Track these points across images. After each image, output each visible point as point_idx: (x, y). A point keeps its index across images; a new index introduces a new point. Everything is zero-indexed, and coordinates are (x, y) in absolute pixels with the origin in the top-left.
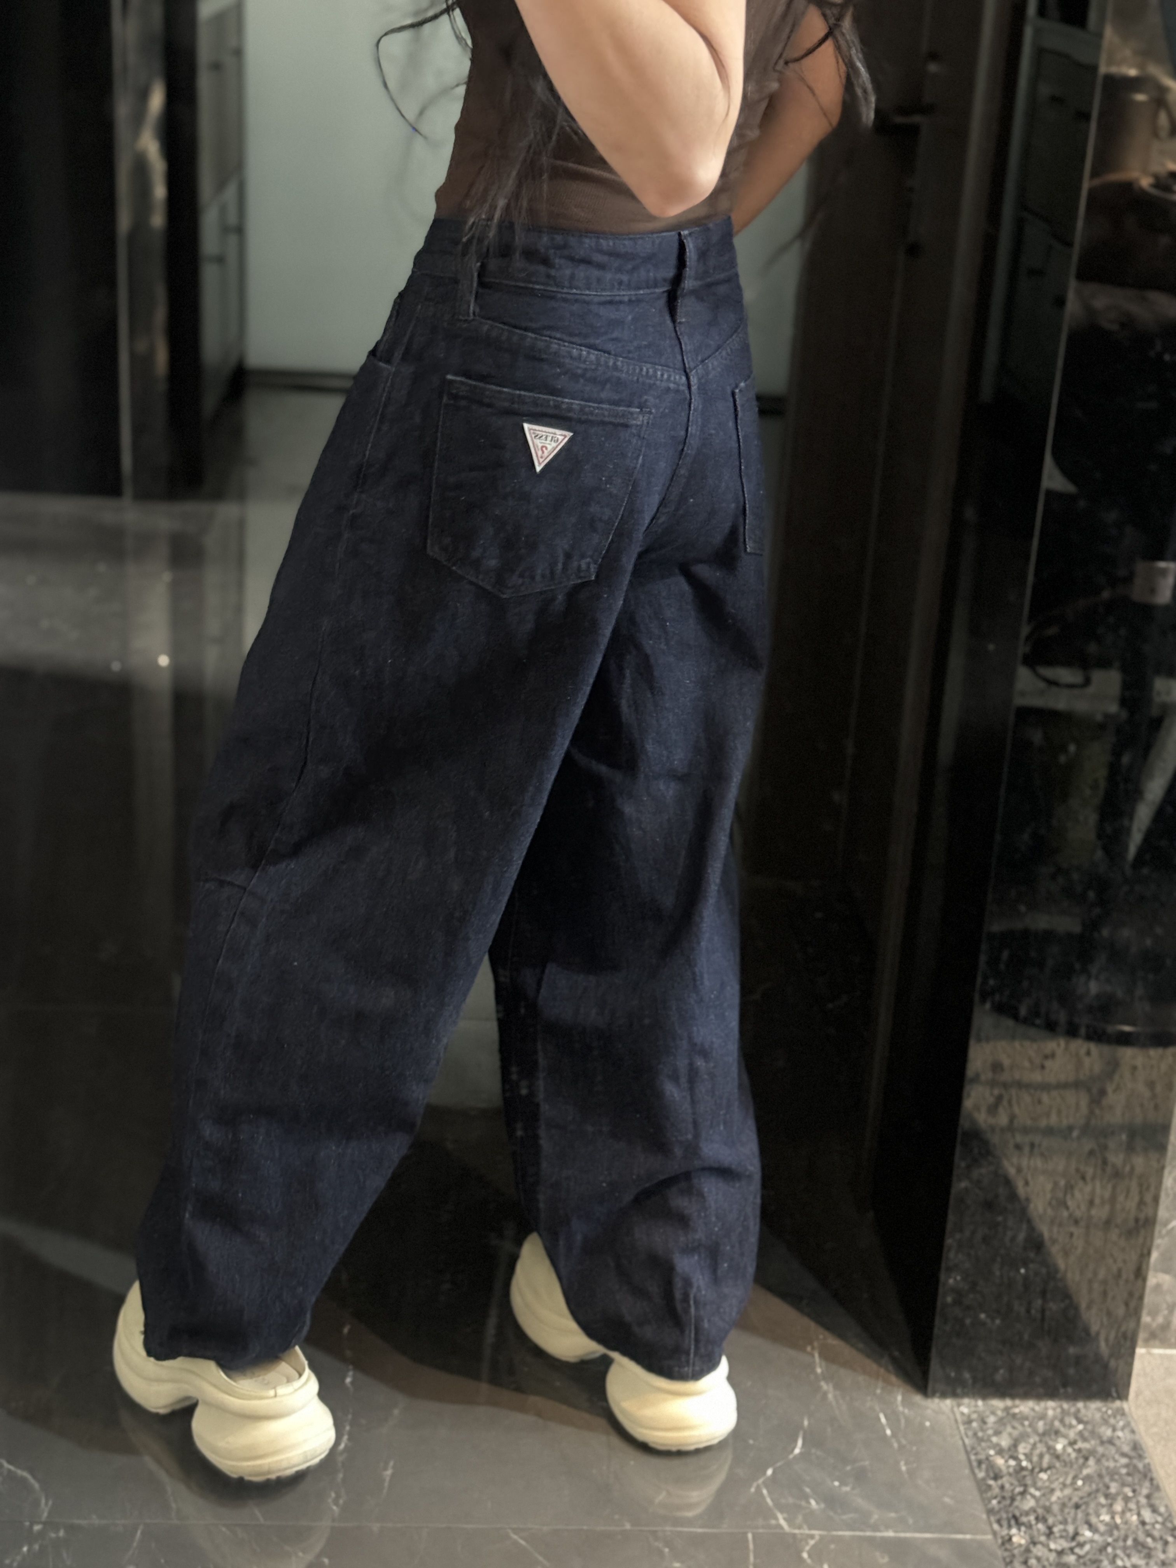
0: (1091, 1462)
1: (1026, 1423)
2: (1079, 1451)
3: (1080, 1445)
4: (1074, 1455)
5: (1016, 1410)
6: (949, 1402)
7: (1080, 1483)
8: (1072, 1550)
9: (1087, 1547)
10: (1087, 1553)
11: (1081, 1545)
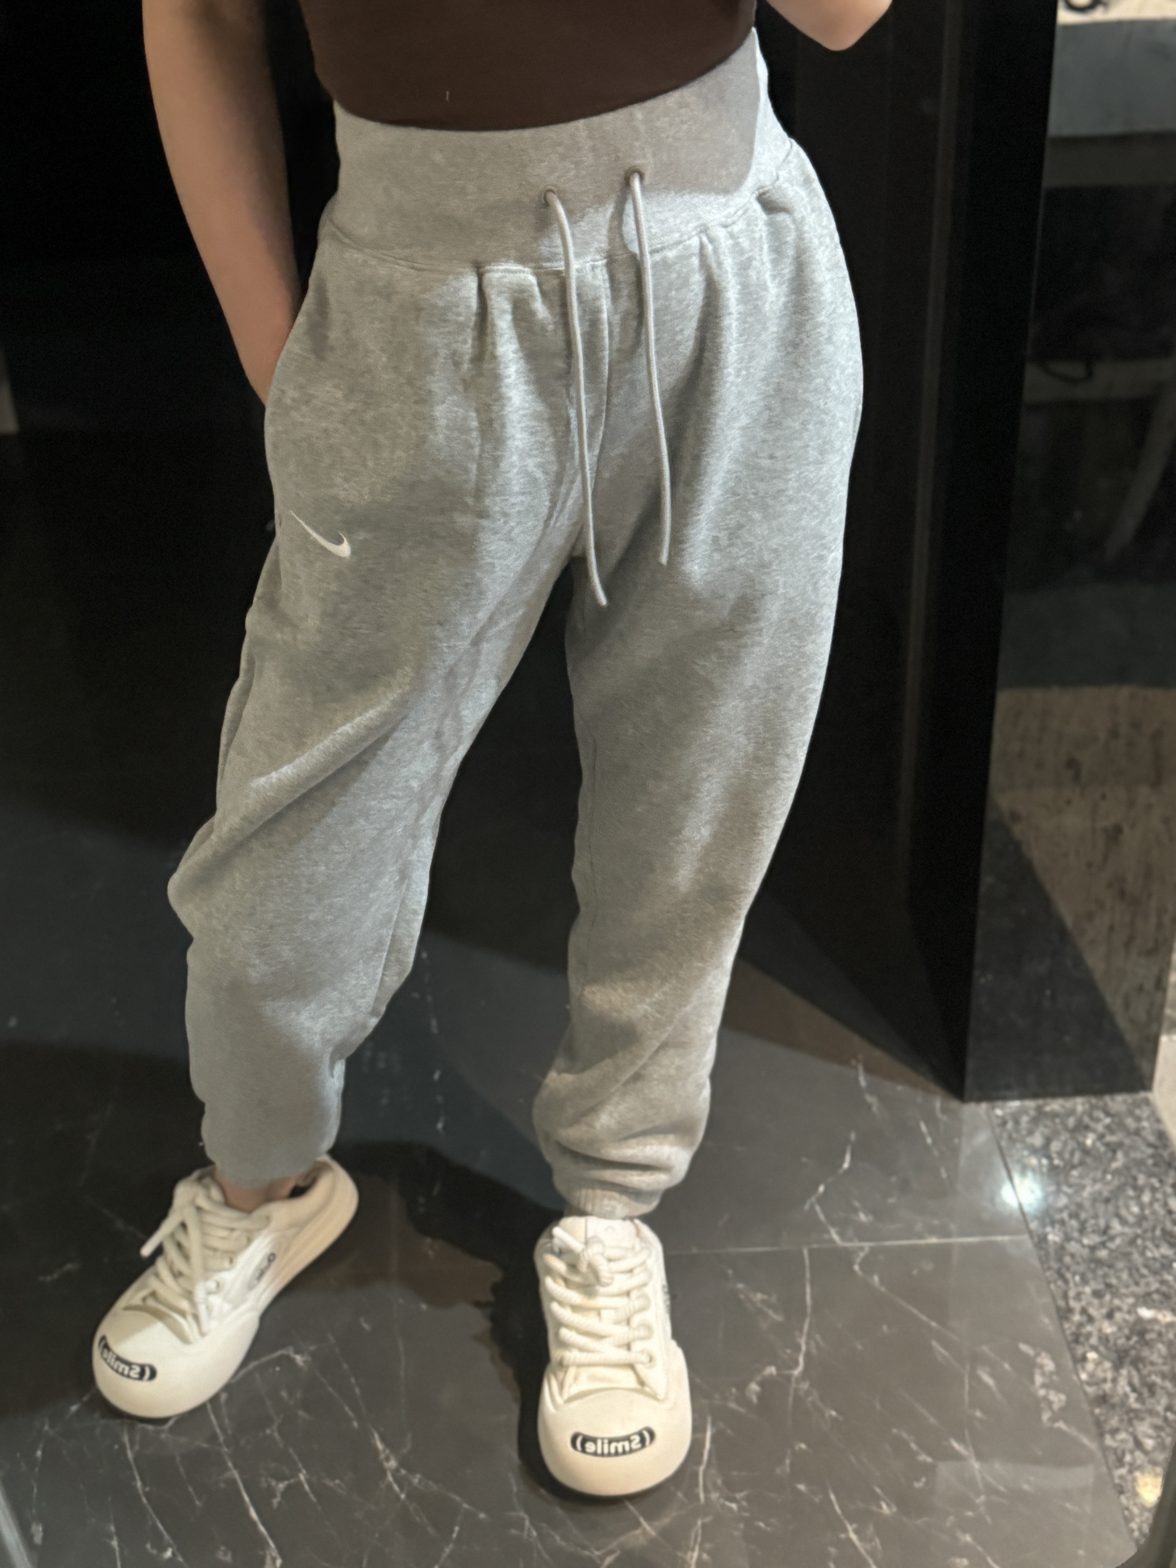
0: (1120, 1155)
1: (1058, 1121)
2: (1108, 1145)
3: (1110, 1138)
4: (1102, 1149)
5: (1048, 1109)
6: (984, 1106)
7: (1109, 1177)
8: (1103, 1244)
9: (1118, 1241)
10: (1118, 1247)
11: (1112, 1238)
